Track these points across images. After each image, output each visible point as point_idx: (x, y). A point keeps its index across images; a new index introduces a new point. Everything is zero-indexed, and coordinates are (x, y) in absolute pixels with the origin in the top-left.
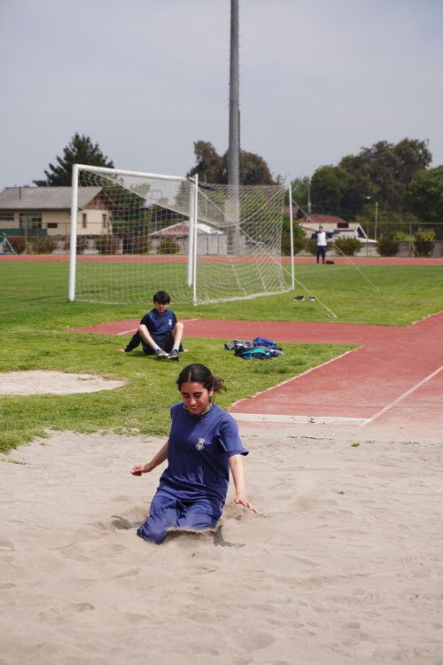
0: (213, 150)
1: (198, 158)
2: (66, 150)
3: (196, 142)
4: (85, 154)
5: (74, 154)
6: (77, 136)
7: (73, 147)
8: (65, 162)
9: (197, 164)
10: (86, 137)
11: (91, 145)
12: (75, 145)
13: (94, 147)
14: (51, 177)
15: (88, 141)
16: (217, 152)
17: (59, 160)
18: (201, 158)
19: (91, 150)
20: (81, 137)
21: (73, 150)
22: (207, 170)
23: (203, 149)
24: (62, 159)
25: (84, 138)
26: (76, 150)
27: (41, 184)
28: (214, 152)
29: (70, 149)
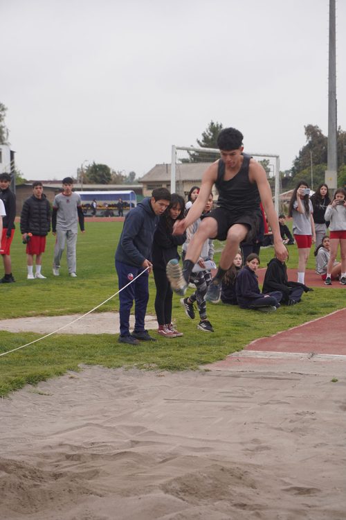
0: (320, 131)
1: (308, 138)
2: (204, 134)
3: (306, 126)
5: (210, 137)
6: (212, 124)
7: (209, 131)
8: (203, 143)
9: (308, 143)
10: (220, 124)
12: (211, 130)
14: (192, 156)
16: (323, 133)
17: (199, 142)
18: (310, 138)
20: (215, 124)
21: (210, 134)
22: (316, 147)
23: (311, 131)
24: (201, 141)
25: (217, 125)
26: (212, 134)
27: (185, 161)
28: (320, 133)
29: (207, 133)
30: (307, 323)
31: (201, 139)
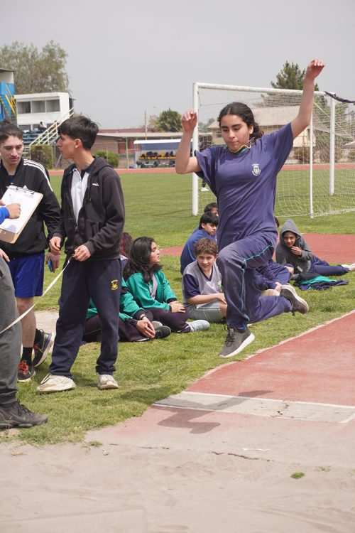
2: (278, 77)
4: (294, 79)
5: (286, 79)
6: (287, 65)
7: (284, 73)
8: (277, 85)
10: (295, 65)
11: (300, 72)
12: (286, 72)
13: (302, 73)
14: (266, 100)
15: (297, 68)
17: (273, 85)
19: (300, 76)
20: (291, 64)
21: (284, 76)
24: (275, 84)
25: (293, 66)
26: (287, 76)
27: (258, 105)
29: (282, 76)
30: (311, 330)
31: (276, 81)
